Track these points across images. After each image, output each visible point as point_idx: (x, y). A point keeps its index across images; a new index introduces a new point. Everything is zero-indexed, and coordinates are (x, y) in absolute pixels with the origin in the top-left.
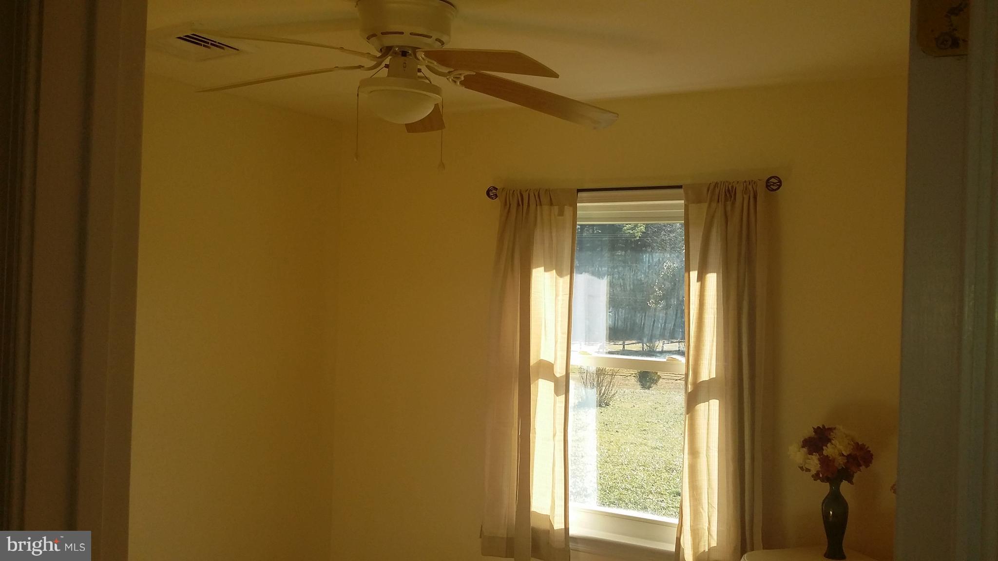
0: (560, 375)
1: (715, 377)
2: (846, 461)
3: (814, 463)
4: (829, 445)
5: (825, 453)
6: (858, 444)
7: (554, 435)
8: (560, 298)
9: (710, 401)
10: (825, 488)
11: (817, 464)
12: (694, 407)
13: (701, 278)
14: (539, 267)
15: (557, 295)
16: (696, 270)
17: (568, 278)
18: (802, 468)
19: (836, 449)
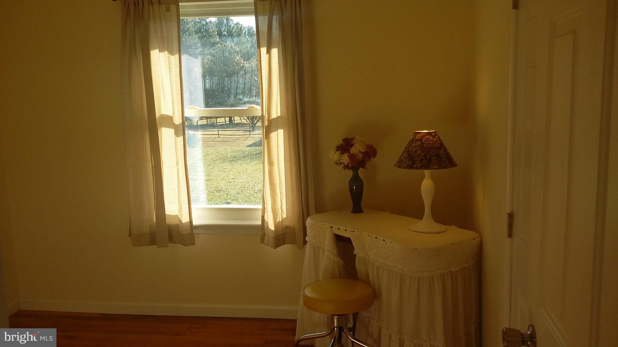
0: (179, 123)
1: (280, 115)
2: (363, 155)
3: (345, 159)
4: (353, 147)
5: (351, 152)
6: (368, 145)
7: (177, 164)
8: (173, 70)
9: (278, 131)
10: (350, 174)
11: (347, 159)
12: (269, 135)
13: (269, 52)
14: (155, 50)
15: (170, 69)
16: (265, 47)
17: (177, 56)
18: (337, 163)
19: (357, 149)
